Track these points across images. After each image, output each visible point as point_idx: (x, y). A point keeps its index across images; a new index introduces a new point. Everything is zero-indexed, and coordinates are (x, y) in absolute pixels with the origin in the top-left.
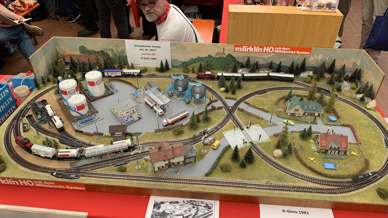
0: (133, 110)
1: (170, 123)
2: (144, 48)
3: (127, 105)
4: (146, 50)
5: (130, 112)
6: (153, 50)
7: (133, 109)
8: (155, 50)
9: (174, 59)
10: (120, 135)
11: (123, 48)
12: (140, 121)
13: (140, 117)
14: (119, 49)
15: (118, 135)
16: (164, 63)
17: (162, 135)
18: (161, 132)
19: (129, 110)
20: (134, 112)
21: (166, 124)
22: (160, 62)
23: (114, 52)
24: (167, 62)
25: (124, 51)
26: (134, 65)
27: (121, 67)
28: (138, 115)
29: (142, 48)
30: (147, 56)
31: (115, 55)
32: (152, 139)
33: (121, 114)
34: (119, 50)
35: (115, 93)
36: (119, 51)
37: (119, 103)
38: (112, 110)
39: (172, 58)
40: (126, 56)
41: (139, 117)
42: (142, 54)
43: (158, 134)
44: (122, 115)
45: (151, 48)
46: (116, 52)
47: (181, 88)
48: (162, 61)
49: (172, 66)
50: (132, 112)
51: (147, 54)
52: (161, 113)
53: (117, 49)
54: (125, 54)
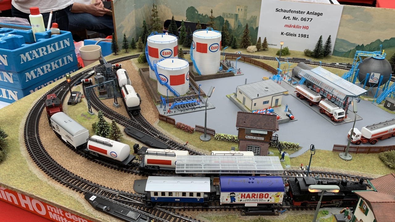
0: (277, 100)
1: (369, 137)
2: (291, 15)
3: (267, 88)
4: (295, 18)
5: (270, 103)
6: (307, 19)
7: (277, 97)
8: (310, 20)
9: (343, 38)
10: (259, 138)
11: (254, 14)
12: (291, 124)
13: (291, 116)
14: (248, 14)
15: (255, 138)
16: (324, 43)
17: (352, 161)
18: (348, 154)
19: (269, 99)
20: (276, 106)
21: (359, 138)
22: (318, 39)
23: (239, 21)
24: (329, 41)
25: (255, 19)
26: (269, 46)
27: (245, 45)
28: (286, 111)
29: (287, 15)
30: (292, 31)
31: (239, 26)
32: (329, 166)
33: (254, 102)
34: (248, 18)
35: (235, 75)
36: (247, 19)
37: (246, 83)
38: (233, 96)
39: (339, 37)
40: (257, 29)
41: (288, 116)
42: (286, 26)
43: (343, 157)
44: (255, 104)
45: (305, 16)
46: (241, 21)
47: (377, 76)
48: (323, 37)
49: (334, 50)
50: (273, 105)
51: (294, 27)
52: (340, 114)
53: (245, 15)
54: (255, 25)
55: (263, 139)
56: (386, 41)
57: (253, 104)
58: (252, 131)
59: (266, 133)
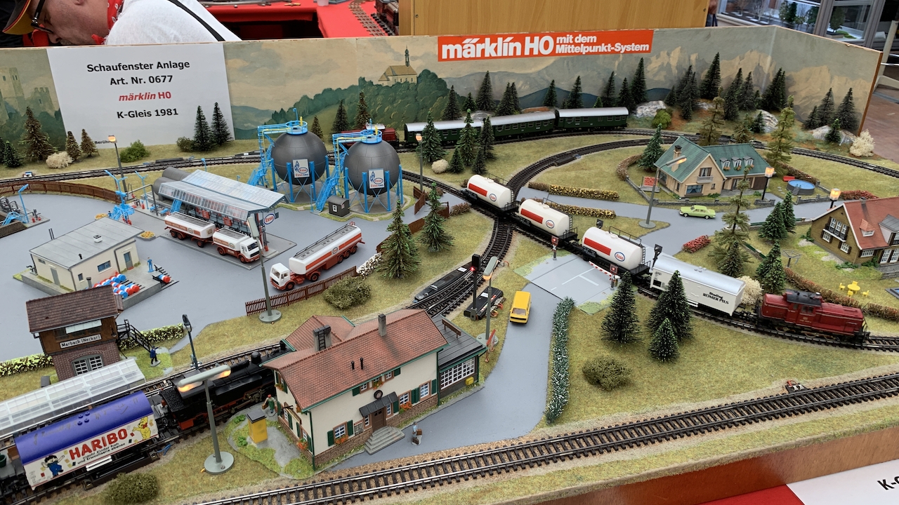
0: (127, 256)
1: (303, 271)
2: (127, 75)
3: (97, 237)
4: (134, 80)
5: (113, 263)
6: (162, 79)
7: (126, 249)
8: (168, 78)
9: (243, 104)
10: (89, 339)
11: (40, 83)
12: (167, 292)
13: (163, 277)
14: (23, 86)
15: (81, 341)
16: (209, 120)
17: (282, 320)
18: (274, 312)
19: (109, 256)
20: (130, 266)
21: (288, 278)
22: (195, 115)
23: (6, 104)
24: (218, 115)
25: (45, 95)
26: (98, 147)
27: (40, 154)
28: (151, 271)
29: (117, 75)
30: (138, 106)
31: (10, 115)
32: (243, 342)
33: (76, 272)
34: (28, 93)
35: (27, 225)
36: (26, 97)
37: (52, 238)
38: (28, 274)
39: (235, 104)
40: (58, 114)
41: (157, 279)
42: (122, 98)
43: (266, 319)
44: (80, 276)
45: (155, 72)
46: (13, 103)
47: (304, 164)
48: (202, 109)
49: (236, 130)
50: (123, 266)
51: (141, 97)
52: (252, 247)
53: (18, 88)
54: (51, 107)
55: (98, 337)
56: (317, 96)
57: (76, 278)
58: (69, 330)
59: (99, 324)
